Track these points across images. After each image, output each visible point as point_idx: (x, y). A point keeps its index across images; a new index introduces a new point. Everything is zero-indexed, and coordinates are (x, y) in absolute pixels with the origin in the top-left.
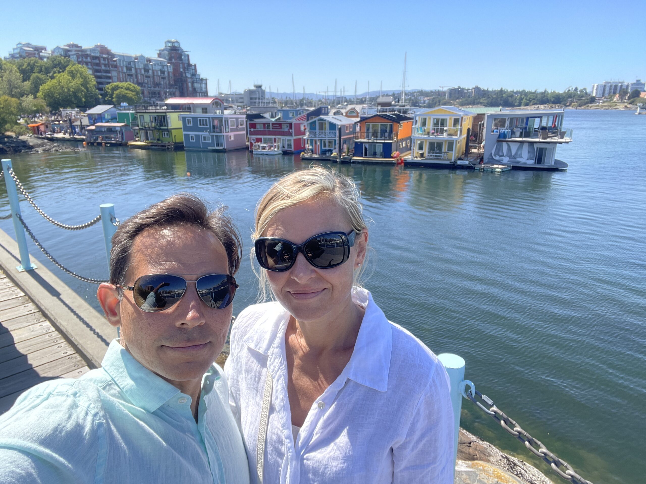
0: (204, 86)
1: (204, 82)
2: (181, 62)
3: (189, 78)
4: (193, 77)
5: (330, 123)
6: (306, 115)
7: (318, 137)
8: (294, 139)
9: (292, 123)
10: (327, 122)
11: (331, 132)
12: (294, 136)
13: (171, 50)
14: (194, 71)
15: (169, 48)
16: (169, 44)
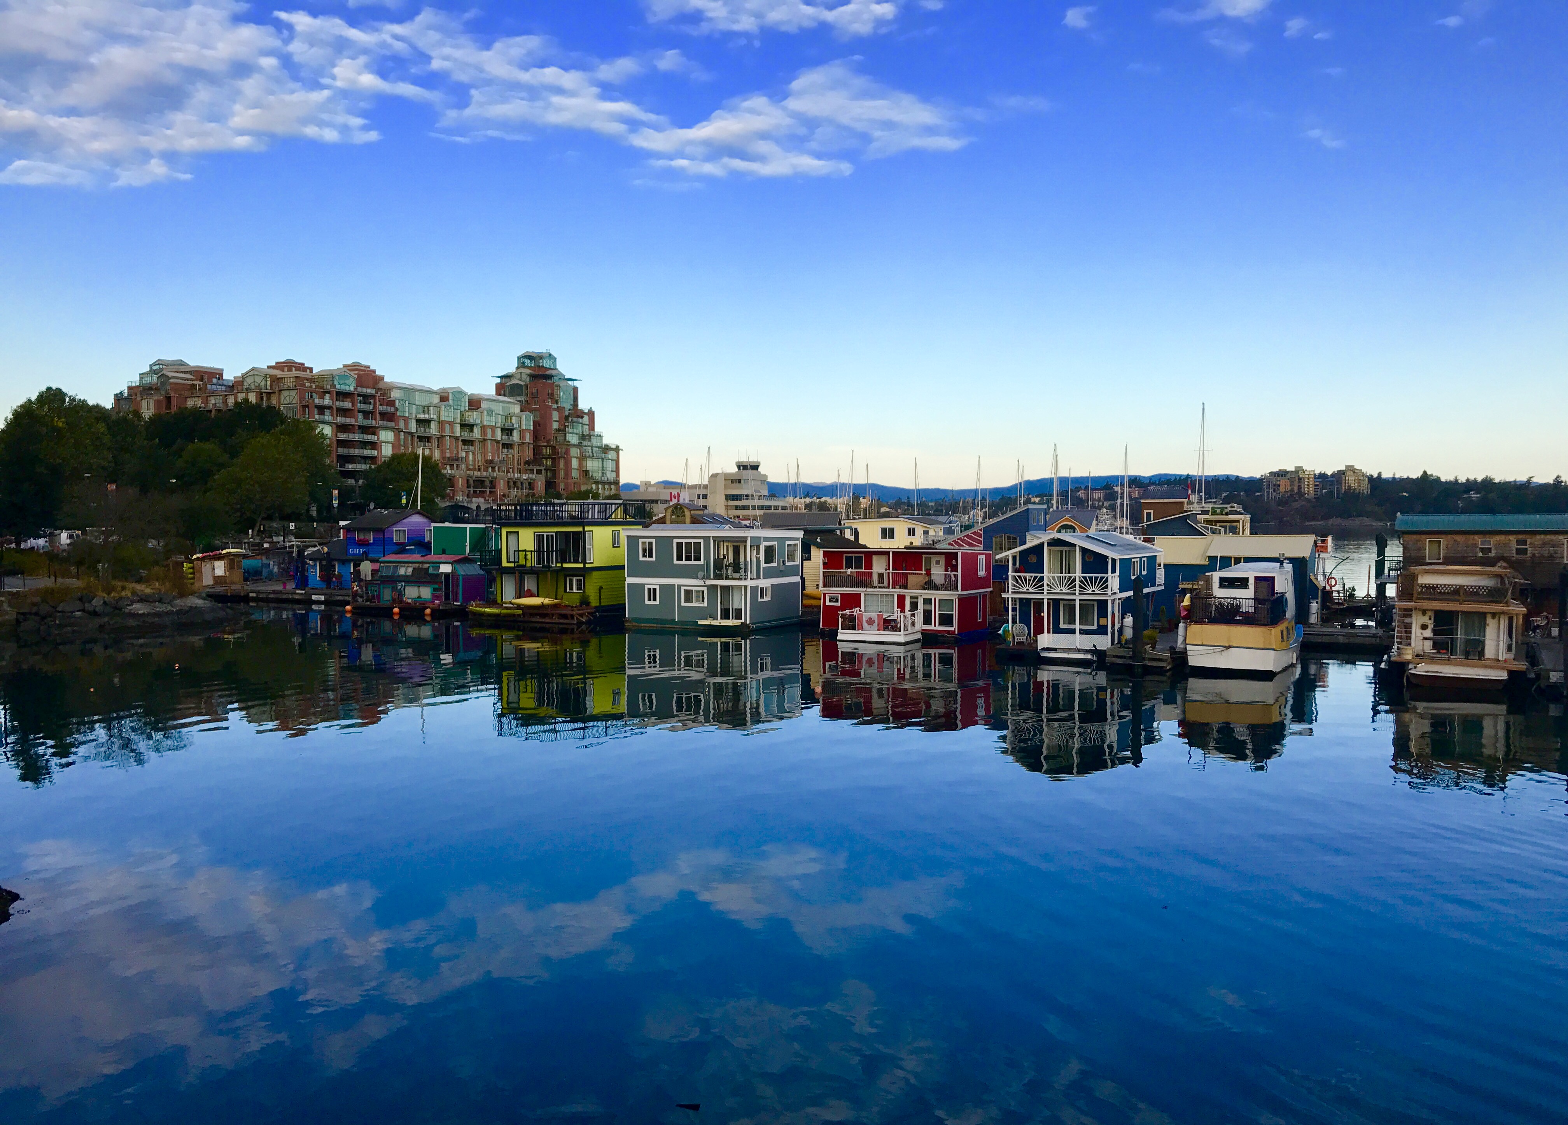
0: (610, 465)
1: (612, 455)
2: (555, 406)
3: (574, 445)
4: (584, 443)
5: (1084, 551)
6: (981, 530)
7: (1048, 593)
8: (961, 600)
9: (957, 553)
10: (1077, 548)
11: (1091, 578)
12: (962, 590)
13: (533, 377)
14: (587, 427)
15: (528, 371)
16: (527, 362)
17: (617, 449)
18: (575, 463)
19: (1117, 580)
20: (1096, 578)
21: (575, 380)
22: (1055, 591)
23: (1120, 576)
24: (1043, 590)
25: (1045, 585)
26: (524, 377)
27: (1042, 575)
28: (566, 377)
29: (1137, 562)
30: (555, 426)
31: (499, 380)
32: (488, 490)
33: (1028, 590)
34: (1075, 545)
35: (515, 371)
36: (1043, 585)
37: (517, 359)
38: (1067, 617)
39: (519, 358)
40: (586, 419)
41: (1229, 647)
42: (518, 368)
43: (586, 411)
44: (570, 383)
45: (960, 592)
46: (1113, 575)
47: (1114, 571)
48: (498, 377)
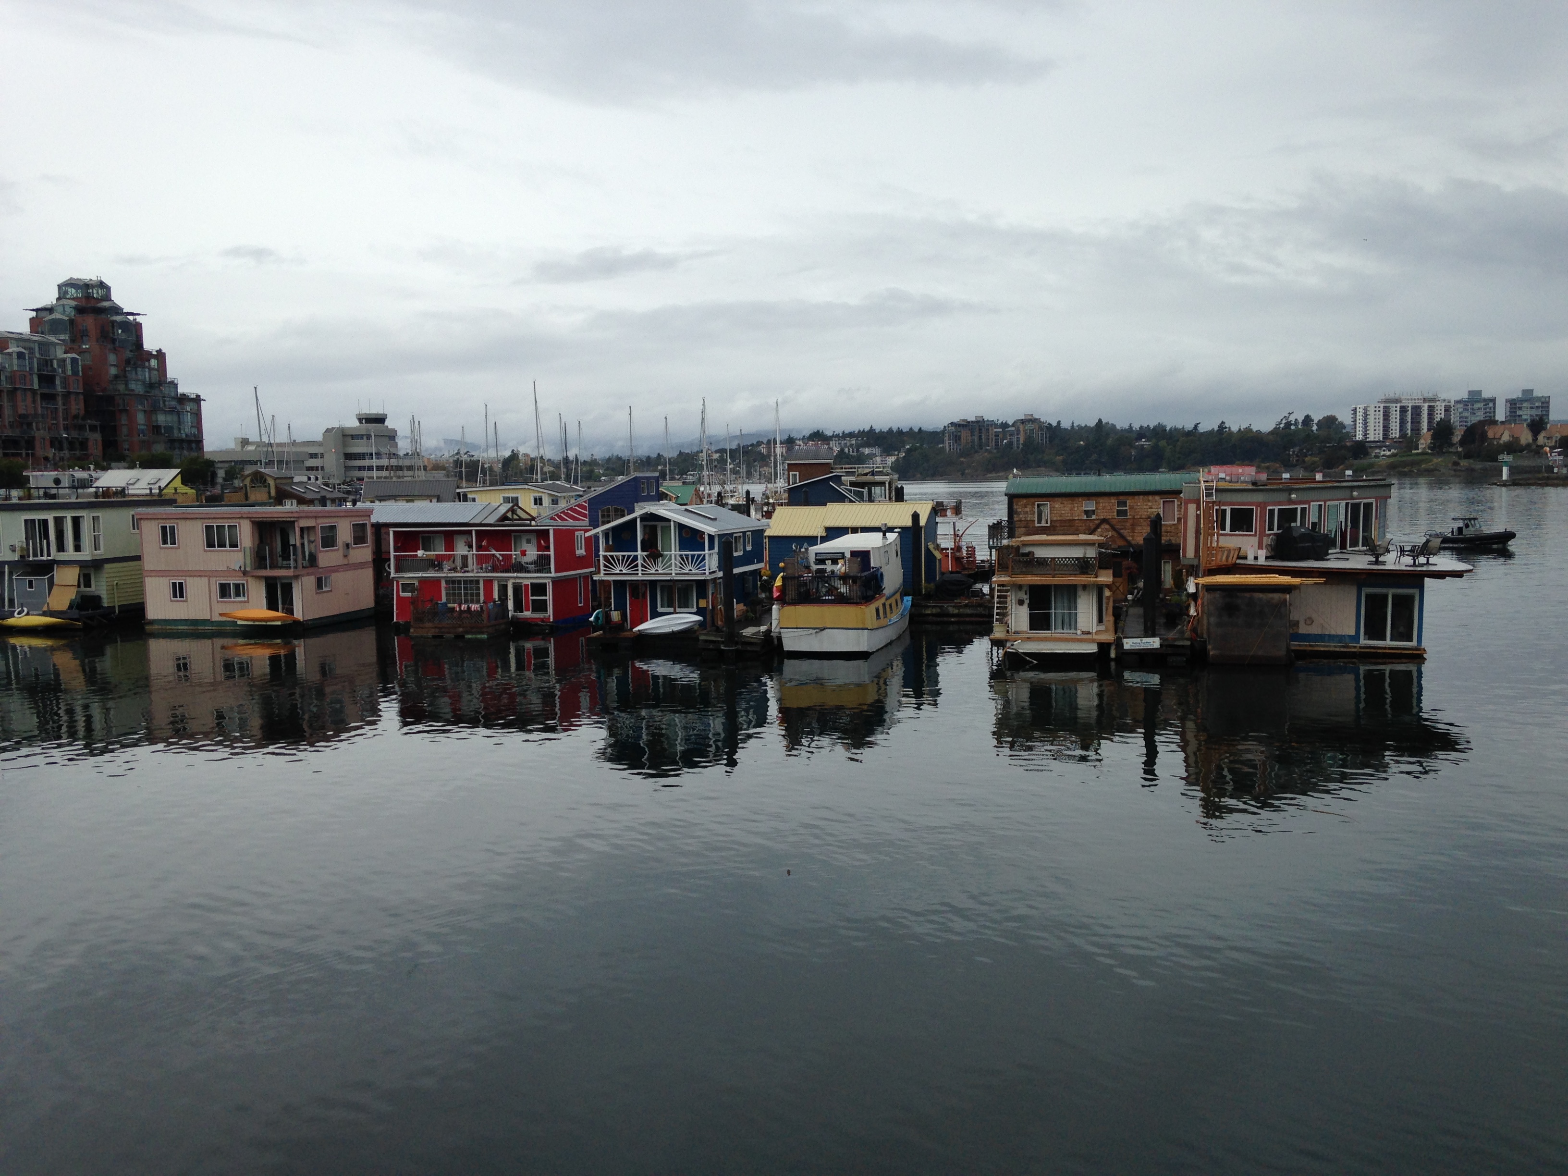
0: (188, 419)
1: (190, 406)
2: (111, 347)
3: (138, 396)
4: (153, 393)
5: (681, 527)
6: (585, 502)
7: (642, 574)
8: (556, 582)
9: (548, 530)
10: (672, 524)
11: (687, 556)
12: (556, 572)
13: (80, 310)
14: (155, 372)
15: (73, 303)
16: (72, 291)
17: (198, 400)
18: (141, 418)
19: (715, 558)
20: (693, 556)
21: (138, 314)
22: (651, 572)
23: (719, 554)
24: (637, 570)
25: (640, 565)
26: (68, 310)
27: (636, 553)
28: (124, 311)
29: (740, 537)
30: (113, 371)
31: (34, 314)
32: (24, 452)
33: (621, 570)
34: (669, 520)
35: (54, 302)
36: (637, 566)
37: (57, 288)
38: (666, 599)
39: (59, 287)
40: (154, 363)
41: (824, 629)
42: (58, 299)
43: (155, 353)
44: (131, 318)
45: (553, 574)
46: (711, 552)
47: (711, 548)
48: (33, 310)
